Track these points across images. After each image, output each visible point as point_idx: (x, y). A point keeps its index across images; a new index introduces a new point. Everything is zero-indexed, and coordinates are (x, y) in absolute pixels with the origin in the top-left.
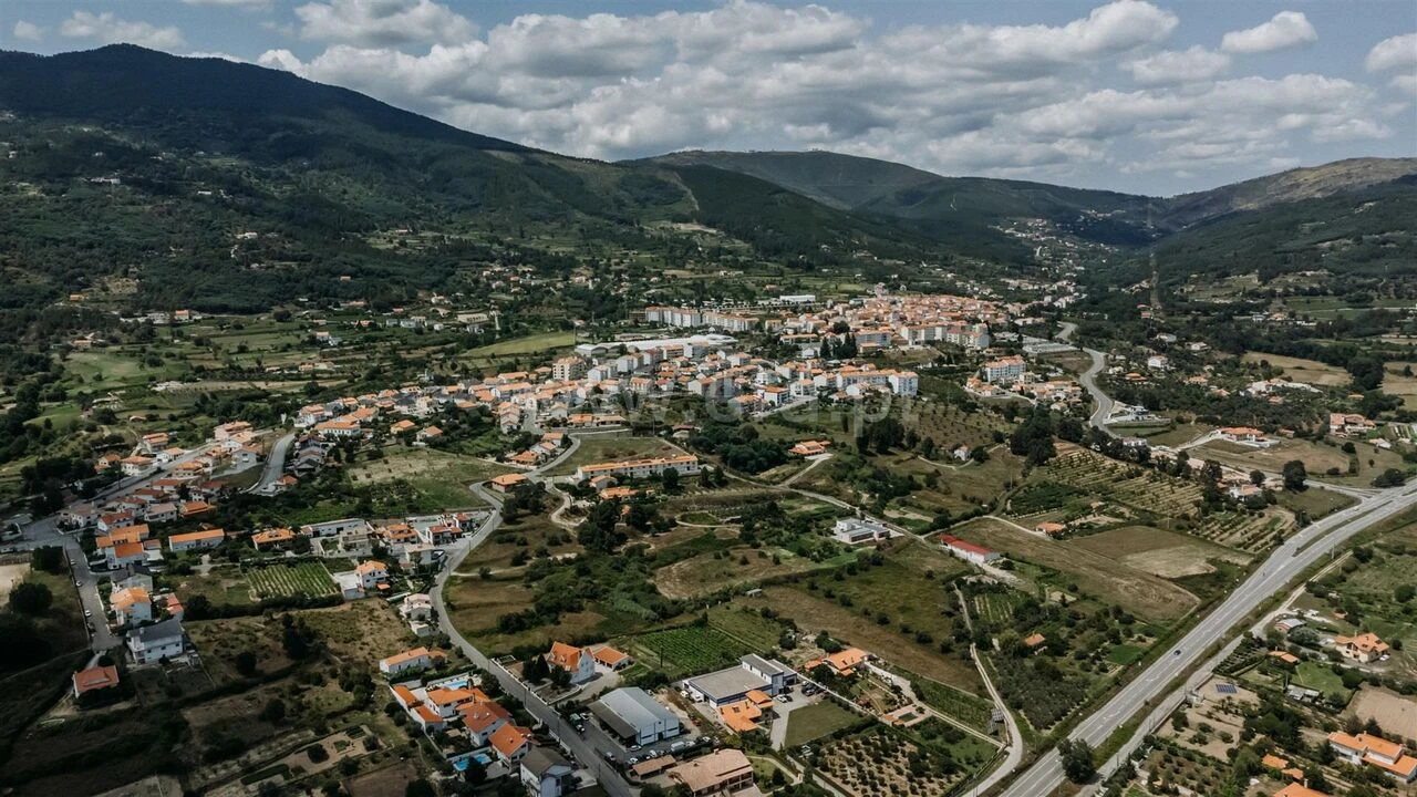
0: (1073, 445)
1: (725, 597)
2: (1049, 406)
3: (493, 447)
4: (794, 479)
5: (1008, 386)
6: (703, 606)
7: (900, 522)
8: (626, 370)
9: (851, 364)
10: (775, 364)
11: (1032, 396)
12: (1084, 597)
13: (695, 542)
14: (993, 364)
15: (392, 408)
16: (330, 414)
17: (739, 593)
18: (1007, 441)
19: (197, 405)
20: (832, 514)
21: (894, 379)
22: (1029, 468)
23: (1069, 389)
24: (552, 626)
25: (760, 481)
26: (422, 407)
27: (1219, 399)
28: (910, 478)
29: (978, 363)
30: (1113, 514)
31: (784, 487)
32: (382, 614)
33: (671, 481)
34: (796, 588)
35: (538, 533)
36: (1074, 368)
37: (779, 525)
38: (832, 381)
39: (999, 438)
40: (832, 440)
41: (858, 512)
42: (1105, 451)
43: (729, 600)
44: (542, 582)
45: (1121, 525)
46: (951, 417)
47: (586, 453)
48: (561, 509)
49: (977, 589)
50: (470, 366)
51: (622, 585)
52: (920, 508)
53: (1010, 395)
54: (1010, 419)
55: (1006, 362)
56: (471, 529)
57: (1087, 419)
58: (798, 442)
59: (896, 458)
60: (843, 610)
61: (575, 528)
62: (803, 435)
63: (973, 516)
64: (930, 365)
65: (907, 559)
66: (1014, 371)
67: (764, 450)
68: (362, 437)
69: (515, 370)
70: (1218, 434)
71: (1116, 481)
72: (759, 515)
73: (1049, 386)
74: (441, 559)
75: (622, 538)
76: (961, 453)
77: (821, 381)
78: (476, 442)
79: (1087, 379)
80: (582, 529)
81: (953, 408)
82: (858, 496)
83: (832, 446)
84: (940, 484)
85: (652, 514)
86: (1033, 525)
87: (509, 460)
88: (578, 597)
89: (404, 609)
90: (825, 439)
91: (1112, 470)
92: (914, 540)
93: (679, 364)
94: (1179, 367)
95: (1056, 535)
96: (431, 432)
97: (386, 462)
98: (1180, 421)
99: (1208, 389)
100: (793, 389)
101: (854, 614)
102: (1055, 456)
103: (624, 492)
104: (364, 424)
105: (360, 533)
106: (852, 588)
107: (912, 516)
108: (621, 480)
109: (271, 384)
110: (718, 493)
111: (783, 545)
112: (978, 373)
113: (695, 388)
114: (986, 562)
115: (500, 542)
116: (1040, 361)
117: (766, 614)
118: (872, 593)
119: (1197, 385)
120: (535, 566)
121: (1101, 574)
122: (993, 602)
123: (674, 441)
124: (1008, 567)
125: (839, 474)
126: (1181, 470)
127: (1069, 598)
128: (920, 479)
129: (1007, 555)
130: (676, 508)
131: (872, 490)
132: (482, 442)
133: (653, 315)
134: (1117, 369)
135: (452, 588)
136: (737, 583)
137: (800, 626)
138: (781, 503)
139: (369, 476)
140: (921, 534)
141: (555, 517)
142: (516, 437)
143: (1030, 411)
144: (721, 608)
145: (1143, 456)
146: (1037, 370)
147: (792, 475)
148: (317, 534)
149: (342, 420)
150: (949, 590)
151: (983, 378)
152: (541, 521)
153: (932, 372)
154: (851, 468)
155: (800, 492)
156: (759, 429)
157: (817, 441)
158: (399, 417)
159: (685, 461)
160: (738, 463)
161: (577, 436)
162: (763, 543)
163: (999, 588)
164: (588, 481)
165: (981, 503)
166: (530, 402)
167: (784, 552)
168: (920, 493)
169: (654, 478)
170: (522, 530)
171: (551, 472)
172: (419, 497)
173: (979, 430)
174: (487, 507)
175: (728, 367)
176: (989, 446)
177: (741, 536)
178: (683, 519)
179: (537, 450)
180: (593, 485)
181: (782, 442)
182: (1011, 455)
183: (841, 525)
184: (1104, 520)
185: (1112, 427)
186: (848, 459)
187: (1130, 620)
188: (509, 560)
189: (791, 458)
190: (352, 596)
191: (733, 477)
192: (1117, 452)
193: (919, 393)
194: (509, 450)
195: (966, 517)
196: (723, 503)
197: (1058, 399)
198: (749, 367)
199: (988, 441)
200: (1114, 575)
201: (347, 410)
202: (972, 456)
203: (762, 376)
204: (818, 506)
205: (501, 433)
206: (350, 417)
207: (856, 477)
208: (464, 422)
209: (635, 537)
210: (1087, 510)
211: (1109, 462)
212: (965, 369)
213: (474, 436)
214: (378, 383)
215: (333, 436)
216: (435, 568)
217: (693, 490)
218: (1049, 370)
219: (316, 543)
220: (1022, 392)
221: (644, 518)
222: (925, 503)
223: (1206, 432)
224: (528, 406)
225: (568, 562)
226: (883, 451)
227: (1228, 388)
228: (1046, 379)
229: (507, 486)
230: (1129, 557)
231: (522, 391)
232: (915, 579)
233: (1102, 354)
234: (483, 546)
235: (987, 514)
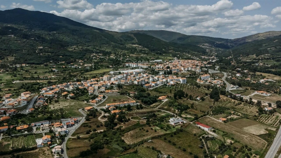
0: (224, 96)
1: (142, 143)
2: (216, 86)
3: (87, 99)
4: (159, 106)
5: (206, 81)
6: (136, 146)
7: (186, 118)
8: (120, 78)
9: (171, 76)
10: (153, 76)
11: (212, 83)
12: (236, 141)
13: (135, 125)
14: (203, 76)
15: (64, 88)
16: (49, 90)
17: (146, 141)
18: (208, 95)
19: (21, 86)
20: (169, 116)
21: (181, 80)
22: (215, 102)
23: (221, 82)
24: (95, 154)
25: (151, 107)
26: (71, 88)
27: (254, 84)
28: (187, 106)
29: (199, 76)
30: (237, 115)
31: (156, 109)
32: (47, 152)
33: (129, 108)
34: (161, 139)
35: (94, 124)
36: (220, 76)
37: (156, 120)
38: (167, 81)
39: (207, 94)
40: (168, 96)
41: (175, 116)
42: (231, 97)
43: (143, 144)
44: (94, 139)
45: (240, 118)
46: (195, 89)
47: (109, 100)
48: (101, 116)
49: (207, 139)
50: (86, 76)
51: (115, 139)
52: (190, 114)
53: (207, 83)
54: (208, 89)
55: (206, 75)
56: (77, 123)
57: (225, 89)
58: (160, 96)
59: (183, 100)
60: (173, 146)
61: (104, 122)
62: (161, 94)
63: (203, 116)
64: (188, 76)
65: (189, 129)
66: (207, 77)
67: (152, 99)
68: (54, 96)
69: (95, 78)
70: (256, 93)
71: (236, 105)
72: (151, 117)
73: (216, 81)
74: (68, 133)
75: (116, 125)
76: (198, 98)
77: (164, 80)
78: (82, 97)
79: (224, 79)
80: (106, 122)
81: (195, 87)
82: (175, 111)
83: (168, 97)
84: (194, 107)
85: (124, 117)
86: (218, 118)
87: (90, 102)
88: (103, 144)
89: (53, 150)
90: (166, 95)
91: (234, 102)
92: (190, 124)
93: (132, 76)
94: (243, 76)
95: (224, 121)
96: (71, 95)
97: (59, 103)
98: (247, 89)
99: (251, 81)
100: (158, 83)
101: (176, 148)
102: (220, 99)
103: (117, 111)
104: (56, 93)
105: (46, 126)
106: (175, 139)
107: (189, 116)
108: (117, 108)
109: (40, 81)
110: (141, 111)
111: (157, 126)
112: (199, 78)
113: (136, 82)
114: (208, 130)
115: (84, 126)
116: (213, 75)
117: (153, 148)
118: (181, 141)
119: (248, 80)
120: (92, 135)
121: (239, 134)
122: (212, 143)
123: (130, 96)
124: (214, 131)
125: (170, 104)
126: (251, 103)
127: (233, 142)
128: (189, 106)
129: (214, 128)
130: (131, 115)
131: (178, 109)
132: (84, 97)
133: (127, 65)
134: (230, 77)
135: (69, 142)
136: (145, 138)
137: (162, 152)
138: (156, 113)
139: (54, 107)
140: (191, 122)
141: (99, 119)
142: (92, 96)
143: (212, 88)
144: (141, 146)
145: (241, 99)
146: (212, 77)
147: (159, 105)
148: (35, 126)
149: (51, 92)
150: (201, 140)
151: (201, 79)
152: (96, 120)
153: (189, 78)
154: (173, 103)
155: (161, 110)
156: (150, 93)
157: (164, 96)
158: (65, 91)
159: (132, 102)
160: (145, 103)
161: (107, 96)
162: (152, 125)
163: (213, 139)
164: (108, 108)
165: (205, 113)
166: (96, 87)
167: (158, 128)
168: (190, 109)
169: (125, 107)
170: (90, 123)
171: (100, 105)
172: (65, 113)
173: (202, 92)
174: (82, 116)
175: (143, 77)
176: (205, 96)
177: (146, 123)
178: (132, 118)
179: (97, 99)
180: (110, 109)
181: (156, 96)
182: (210, 99)
183: (171, 119)
184: (235, 117)
185: (231, 91)
186: (172, 101)
187: (250, 150)
188: (85, 133)
189: (158, 101)
190: (39, 146)
191: (144, 106)
192: (235, 98)
193: (187, 83)
194: (90, 99)
195: (202, 117)
196: (142, 113)
197: (218, 84)
198: (148, 77)
199: (204, 95)
200: (242, 134)
201: (53, 89)
202: (201, 99)
203: (151, 79)
204: (165, 114)
205: (89, 95)
206: (53, 91)
207: (174, 105)
208: (80, 92)
209: (120, 124)
210: (230, 114)
211: (233, 100)
212: (196, 77)
213: (82, 95)
214: (65, 81)
215: (47, 96)
216: (65, 136)
217: (135, 110)
218: (215, 77)
219: (35, 128)
220: (210, 82)
221: (121, 120)
222: (191, 113)
223: (253, 92)
224: (96, 88)
225: (101, 132)
226: (180, 98)
227: (255, 81)
228: (215, 79)
229: (88, 110)
230: (244, 128)
231: (95, 84)
232: (191, 136)
233: (226, 73)
234: (79, 128)
235: (207, 115)
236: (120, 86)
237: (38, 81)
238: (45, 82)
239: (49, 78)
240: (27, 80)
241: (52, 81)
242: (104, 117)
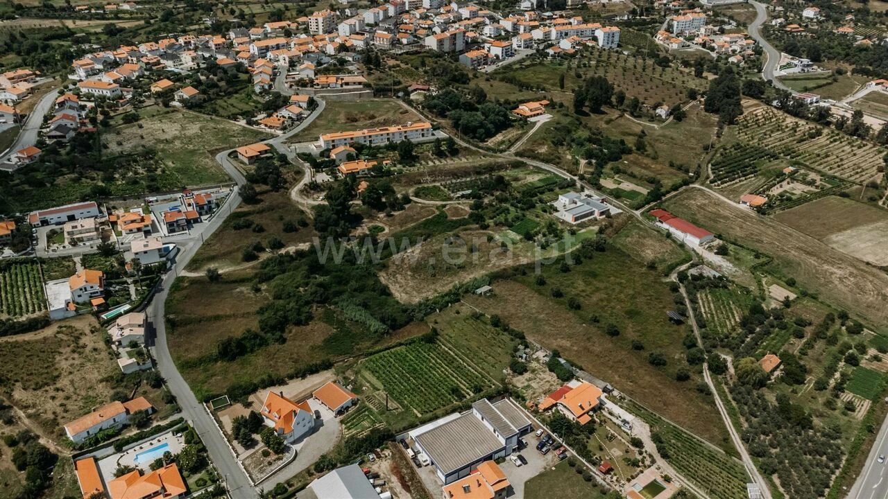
0: (755, 102)
1: (455, 296)
2: (727, 59)
3: (246, 108)
4: (518, 146)
5: (691, 39)
6: (433, 310)
7: (617, 194)
8: (372, 22)
9: (561, 16)
10: (498, 15)
11: (713, 49)
12: (804, 294)
13: (427, 224)
14: (681, 18)
15: (158, 63)
16: (101, 67)
17: (469, 290)
18: (699, 97)
20: (556, 186)
21: (600, 34)
22: (721, 128)
23: (744, 42)
24: (277, 346)
25: (488, 149)
26: (187, 60)
27: (866, 49)
28: (622, 142)
29: (665, 16)
30: (804, 182)
31: (509, 156)
32: (88, 341)
33: (407, 152)
34: (523, 282)
35: (276, 216)
36: (742, 19)
37: (505, 200)
38: (547, 35)
39: (693, 95)
40: (551, 100)
41: (579, 184)
42: (783, 107)
43: (458, 301)
44: (273, 283)
45: (817, 195)
46: (649, 71)
47: (330, 116)
48: (300, 185)
49: (698, 283)
50: (247, 11)
51: (353, 284)
52: (632, 176)
53: (694, 48)
54: (699, 74)
55: (690, 16)
56: (210, 211)
57: (760, 71)
58: (523, 102)
59: (606, 118)
60: (571, 314)
61: (313, 208)
62: (526, 94)
63: (681, 186)
64: (626, 18)
65: (627, 241)
66: (696, 24)
67: (492, 117)
68: (121, 97)
69: (280, 20)
70: (873, 86)
71: (800, 141)
72: (489, 188)
73: (726, 38)
74: (172, 255)
75: (356, 220)
76: (662, 111)
77: (538, 34)
78: (230, 101)
79: (754, 29)
80: (319, 209)
81: (650, 62)
82: (577, 163)
83: (551, 106)
84: (648, 148)
85: (389, 191)
86: (734, 194)
87: (258, 123)
88: (307, 303)
89: (114, 332)
90: (545, 98)
91: (794, 129)
92: (631, 217)
93: (418, 16)
94: (828, 17)
95: (760, 210)
96: (188, 92)
97: (141, 127)
98: (840, 72)
99: (855, 40)
100: (515, 42)
101: (583, 320)
102: (742, 114)
103: (362, 165)
104: (126, 83)
105: (86, 227)
106: (577, 285)
107: (627, 186)
108: (360, 150)
110: (450, 163)
111: (510, 226)
112: (665, 25)
113: (431, 43)
114: (701, 244)
115: (237, 228)
116: (716, 14)
117: (496, 322)
118: (598, 290)
119: (844, 35)
120: (265, 265)
121: (812, 261)
122: (717, 299)
123: (410, 103)
124: (722, 251)
125: (559, 136)
126: (858, 130)
127: (790, 296)
128: (630, 142)
129: (720, 237)
130: (412, 180)
131: (589, 155)
132: (236, 102)
134: (779, 21)
135: (177, 295)
136: (467, 278)
137: (530, 339)
138: (508, 174)
139: (120, 144)
140: (637, 209)
141: (294, 194)
142: (267, 98)
143: (714, 68)
144: (450, 313)
145: (822, 117)
146: (715, 23)
147: (517, 140)
148: (45, 223)
149: (106, 78)
150: (675, 288)
151: (669, 29)
152: (281, 199)
153: (627, 24)
154: (569, 132)
155: (524, 160)
156: (483, 85)
157: (538, 100)
158: (161, 74)
159: (419, 128)
160: (469, 131)
161: (323, 97)
162: (491, 222)
163: (719, 284)
164: (328, 150)
165: (687, 171)
166: (283, 59)
167: (513, 235)
168: (631, 157)
169: (392, 147)
170: (261, 212)
171: (291, 140)
172: (163, 171)
173: (674, 87)
174: (228, 181)
175: (460, 20)
176: (685, 103)
177: (471, 215)
178: (417, 195)
179: (284, 112)
180: (333, 156)
181: (507, 102)
182: (703, 113)
183: (563, 200)
184: (798, 189)
185: (782, 79)
186: (566, 121)
187: (856, 330)
188: (240, 255)
189: (515, 121)
190: (60, 315)
191: (464, 145)
192: (798, 110)
193: (619, 46)
194: (260, 111)
195: (675, 188)
196: (455, 174)
197: (734, 51)
198: (478, 20)
199: (683, 96)
200: (826, 262)
201: (115, 64)
202: (671, 114)
203: (488, 30)
204: (541, 176)
205: (254, 92)
206: (116, 74)
207: (573, 140)
208: (221, 80)
209: (372, 218)
210: (780, 176)
211: (790, 120)
212: (654, 21)
213: (229, 94)
214: (170, 26)
215: (93, 96)
216: (163, 268)
217: (427, 159)
218: (723, 22)
219: (42, 233)
220: (704, 45)
221: (375, 202)
222: (636, 170)
223: (864, 84)
224: (282, 63)
225: (300, 254)
226: (596, 110)
227: (870, 38)
228: (722, 32)
229: (250, 158)
230: (834, 237)
231: (278, 47)
232: (636, 269)
233: (764, 6)
234: (217, 235)
235: (693, 183)
236: (371, 59)
237: (70, 23)
238: (97, 26)
239: (111, 12)
240: (29, 16)
241: (120, 24)
242: (314, 187)
